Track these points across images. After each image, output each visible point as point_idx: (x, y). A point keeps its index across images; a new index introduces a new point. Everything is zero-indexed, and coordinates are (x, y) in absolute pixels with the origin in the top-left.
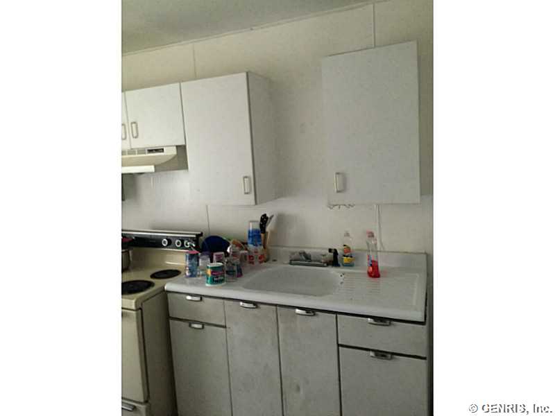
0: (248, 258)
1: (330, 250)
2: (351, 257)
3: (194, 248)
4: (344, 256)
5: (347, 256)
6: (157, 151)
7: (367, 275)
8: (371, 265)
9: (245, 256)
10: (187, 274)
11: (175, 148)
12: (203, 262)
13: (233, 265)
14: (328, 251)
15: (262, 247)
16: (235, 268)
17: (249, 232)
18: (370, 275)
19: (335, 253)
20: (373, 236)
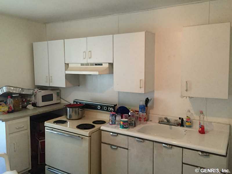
0: (139, 118)
1: (180, 118)
2: (190, 123)
3: (113, 111)
4: (187, 122)
5: (188, 122)
6: (99, 65)
7: (198, 132)
8: (201, 127)
9: (138, 117)
10: (110, 123)
11: (108, 64)
12: (118, 118)
13: (132, 120)
14: (179, 119)
15: (145, 114)
16: (133, 122)
17: (140, 106)
18: (200, 132)
19: (182, 120)
20: (203, 113)
